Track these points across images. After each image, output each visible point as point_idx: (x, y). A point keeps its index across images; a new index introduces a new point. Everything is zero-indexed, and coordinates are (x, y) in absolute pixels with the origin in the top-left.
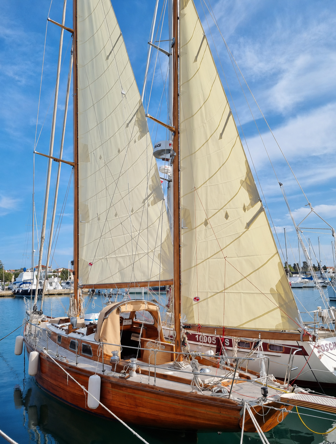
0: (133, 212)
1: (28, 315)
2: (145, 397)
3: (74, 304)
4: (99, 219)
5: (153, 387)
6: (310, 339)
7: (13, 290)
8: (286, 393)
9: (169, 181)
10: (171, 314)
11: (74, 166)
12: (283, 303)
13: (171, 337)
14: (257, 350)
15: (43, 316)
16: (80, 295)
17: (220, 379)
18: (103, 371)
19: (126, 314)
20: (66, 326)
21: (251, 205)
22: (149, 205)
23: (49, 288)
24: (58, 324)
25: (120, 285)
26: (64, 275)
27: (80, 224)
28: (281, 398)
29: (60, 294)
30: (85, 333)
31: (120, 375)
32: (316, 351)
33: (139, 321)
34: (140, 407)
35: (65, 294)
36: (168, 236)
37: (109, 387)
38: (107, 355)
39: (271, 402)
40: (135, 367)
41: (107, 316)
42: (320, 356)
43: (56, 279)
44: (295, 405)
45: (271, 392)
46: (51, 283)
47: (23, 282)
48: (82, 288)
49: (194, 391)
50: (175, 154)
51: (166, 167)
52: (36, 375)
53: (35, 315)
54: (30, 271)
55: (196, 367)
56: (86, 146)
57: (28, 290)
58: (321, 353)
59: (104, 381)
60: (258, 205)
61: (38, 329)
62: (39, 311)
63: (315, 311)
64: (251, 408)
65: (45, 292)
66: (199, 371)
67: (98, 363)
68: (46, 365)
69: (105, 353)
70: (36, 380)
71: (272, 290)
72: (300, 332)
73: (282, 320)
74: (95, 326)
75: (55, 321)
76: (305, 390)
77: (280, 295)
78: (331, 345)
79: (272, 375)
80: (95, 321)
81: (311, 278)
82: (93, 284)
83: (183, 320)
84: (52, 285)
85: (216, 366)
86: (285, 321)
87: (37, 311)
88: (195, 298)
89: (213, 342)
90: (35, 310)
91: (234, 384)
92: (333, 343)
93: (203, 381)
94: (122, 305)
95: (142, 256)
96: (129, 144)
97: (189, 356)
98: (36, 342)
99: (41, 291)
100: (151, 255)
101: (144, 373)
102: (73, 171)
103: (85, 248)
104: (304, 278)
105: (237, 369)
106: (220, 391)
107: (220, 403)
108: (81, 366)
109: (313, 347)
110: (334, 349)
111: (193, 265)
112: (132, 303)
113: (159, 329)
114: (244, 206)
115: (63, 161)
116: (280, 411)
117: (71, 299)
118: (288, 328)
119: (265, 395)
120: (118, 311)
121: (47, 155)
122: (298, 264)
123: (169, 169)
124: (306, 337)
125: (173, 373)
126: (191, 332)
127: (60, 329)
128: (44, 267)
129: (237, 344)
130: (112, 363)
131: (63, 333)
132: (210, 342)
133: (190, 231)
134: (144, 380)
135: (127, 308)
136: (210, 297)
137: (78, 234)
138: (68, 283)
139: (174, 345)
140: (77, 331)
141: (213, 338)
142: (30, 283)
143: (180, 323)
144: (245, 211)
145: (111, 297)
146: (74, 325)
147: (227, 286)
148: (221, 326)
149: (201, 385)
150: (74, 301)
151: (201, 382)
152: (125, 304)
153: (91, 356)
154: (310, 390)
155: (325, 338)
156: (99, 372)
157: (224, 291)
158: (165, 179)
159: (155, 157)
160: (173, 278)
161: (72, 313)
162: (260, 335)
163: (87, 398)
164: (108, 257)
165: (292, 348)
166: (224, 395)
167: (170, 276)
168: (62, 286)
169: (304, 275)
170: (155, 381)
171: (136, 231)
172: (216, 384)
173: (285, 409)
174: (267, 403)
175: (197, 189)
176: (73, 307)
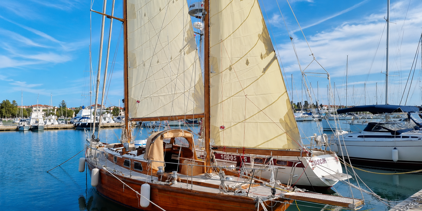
0: (172, 60)
1: (88, 142)
2: (184, 198)
3: (125, 133)
4: (144, 65)
5: (191, 191)
6: (307, 155)
7: (74, 124)
8: (288, 192)
9: (201, 35)
10: (202, 140)
11: (123, 22)
12: (289, 130)
13: (203, 156)
14: (269, 164)
15: (100, 143)
16: (130, 126)
17: (240, 184)
18: (152, 181)
19: (168, 140)
20: (120, 149)
21: (267, 54)
22: (184, 54)
23: (103, 122)
24: (113, 148)
25: (162, 118)
26: (116, 112)
27: (129, 69)
28: (285, 195)
29: (113, 127)
30: (136, 154)
31: (166, 183)
32: (310, 164)
33: (177, 145)
34: (181, 205)
35: (116, 127)
36: (200, 79)
37: (156, 192)
38: (154, 170)
39: (278, 198)
40: (176, 177)
41: (154, 141)
42: (313, 168)
43: (109, 115)
44: (295, 199)
45: (278, 192)
46: (105, 118)
47: (83, 117)
48: (131, 121)
49: (221, 192)
50: (206, 13)
51: (199, 23)
52: (97, 186)
53: (93, 142)
54: (87, 108)
55: (223, 176)
56: (133, 6)
57: (86, 124)
58: (314, 166)
59: (153, 187)
60: (272, 54)
61: (97, 152)
62: (97, 139)
63: (312, 137)
64: (264, 202)
65: (100, 125)
66: (225, 179)
67: (148, 175)
68: (106, 178)
69: (153, 168)
70: (97, 189)
71: (281, 120)
72: (301, 151)
73: (288, 142)
74: (144, 149)
75: (111, 146)
76: (302, 190)
77: (287, 124)
78: (321, 161)
79: (279, 181)
80: (143, 145)
81: (310, 114)
82: (140, 117)
83: (212, 143)
84: (106, 119)
85: (237, 175)
86: (290, 142)
87: (95, 139)
88: (221, 127)
89: (234, 159)
90: (94, 139)
91: (251, 187)
92: (323, 159)
93: (228, 186)
94: (164, 133)
95: (179, 95)
96: (168, 3)
97: (217, 169)
98: (96, 162)
99: (97, 124)
100: (187, 94)
101: (183, 181)
102: (123, 26)
103: (133, 89)
104: (304, 114)
105: (253, 178)
106: (241, 192)
107: (241, 200)
108: (134, 177)
109: (309, 161)
110: (323, 163)
111: (220, 102)
112: (172, 132)
113: (193, 151)
114: (261, 55)
115: (114, 18)
116: (283, 204)
117: (123, 129)
118: (292, 148)
119: (274, 194)
120: (162, 137)
121: (101, 13)
122: (300, 103)
123: (201, 25)
124: (304, 154)
125: (205, 181)
126: (218, 152)
127: (115, 151)
128: (99, 106)
129: (254, 160)
130: (159, 175)
131: (118, 155)
132: (232, 159)
133: (217, 75)
134: (184, 186)
135: (169, 135)
136: (233, 126)
137: (127, 77)
138: (119, 118)
139: (205, 162)
140: (129, 152)
141: (234, 156)
142: (88, 118)
143: (210, 145)
144: (262, 59)
145: (154, 128)
146: (127, 149)
147: (247, 117)
148: (242, 147)
149: (226, 188)
150: (125, 131)
151: (226, 186)
152: (167, 132)
153: (141, 171)
154: (305, 190)
155: (317, 156)
156: (148, 182)
157: (244, 121)
158: (198, 33)
159: (190, 15)
160: (204, 112)
161: (124, 140)
162: (272, 153)
163: (140, 201)
164: (151, 96)
165: (294, 162)
166: (244, 195)
167: (202, 111)
168: (114, 120)
169: (305, 111)
170: (192, 187)
171: (174, 75)
172: (238, 187)
173: (288, 202)
174: (274, 199)
175: (223, 41)
176: (125, 135)
